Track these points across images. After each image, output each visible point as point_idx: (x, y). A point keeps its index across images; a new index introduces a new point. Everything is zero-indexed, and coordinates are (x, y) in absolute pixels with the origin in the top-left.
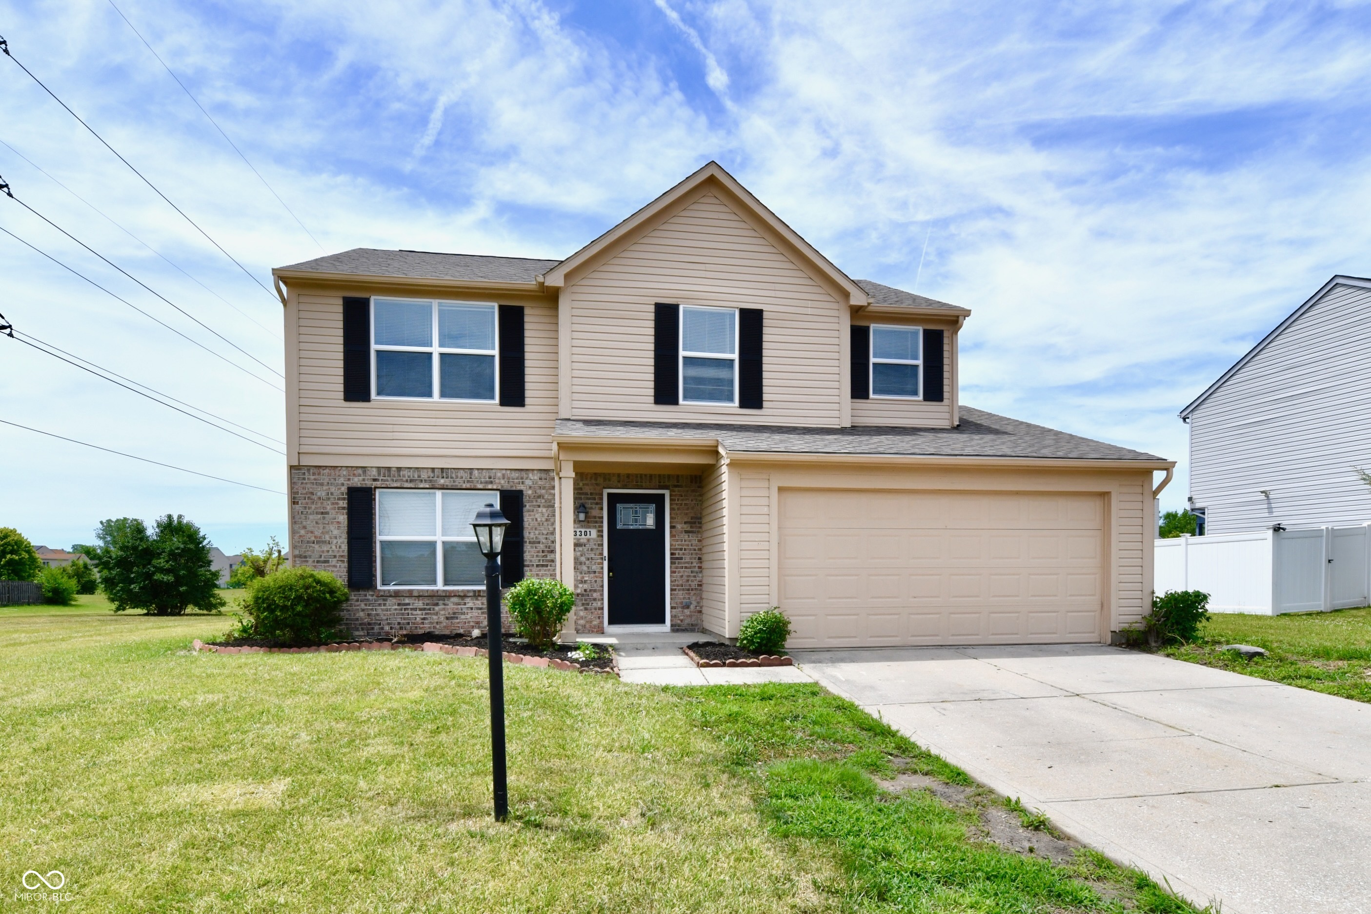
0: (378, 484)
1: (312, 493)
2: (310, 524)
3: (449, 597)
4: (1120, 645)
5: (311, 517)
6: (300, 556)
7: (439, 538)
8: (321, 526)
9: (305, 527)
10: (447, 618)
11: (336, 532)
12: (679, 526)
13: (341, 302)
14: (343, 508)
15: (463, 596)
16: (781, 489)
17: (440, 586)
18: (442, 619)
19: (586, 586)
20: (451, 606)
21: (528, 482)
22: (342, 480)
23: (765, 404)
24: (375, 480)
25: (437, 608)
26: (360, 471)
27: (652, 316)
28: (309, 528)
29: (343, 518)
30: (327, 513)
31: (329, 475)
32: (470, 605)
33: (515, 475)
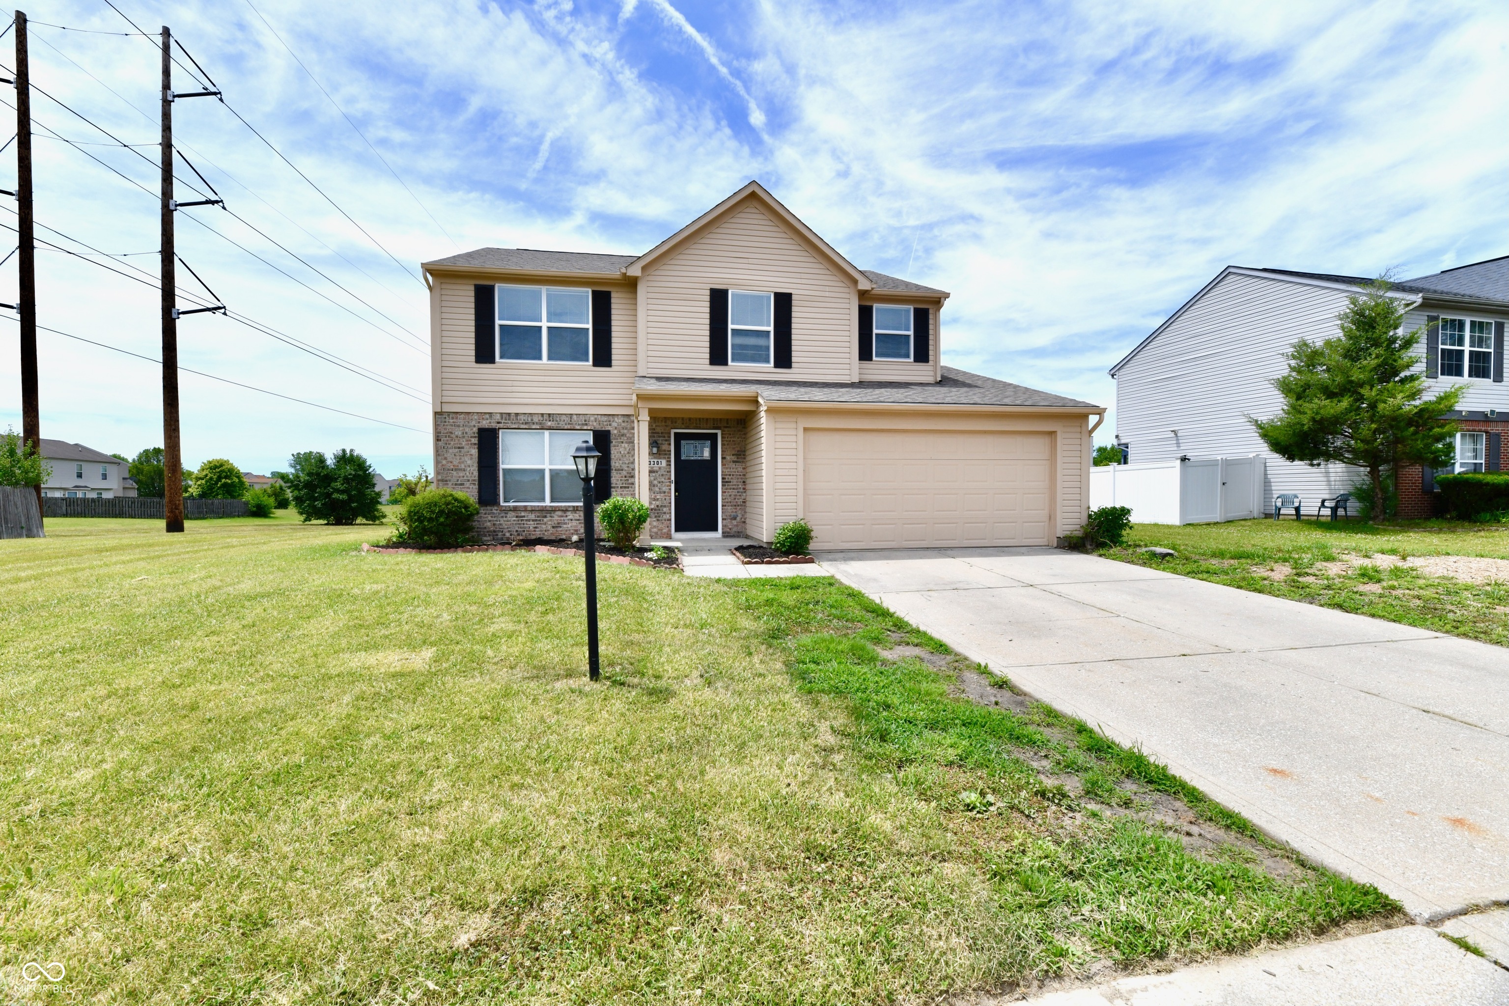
0: (501, 425)
1: (451, 433)
2: (449, 456)
3: (555, 511)
4: (1064, 548)
5: (451, 451)
6: (442, 480)
7: (547, 467)
8: (458, 457)
9: (446, 459)
10: (553, 527)
11: (469, 462)
12: (728, 458)
13: (473, 288)
14: (475, 444)
15: (565, 510)
16: (806, 430)
17: (548, 503)
18: (549, 527)
19: (658, 503)
20: (556, 518)
21: (615, 424)
22: (474, 423)
23: (793, 365)
24: (499, 423)
25: (545, 520)
26: (487, 416)
27: (708, 298)
28: (449, 459)
29: (475, 452)
30: (463, 448)
31: (464, 419)
32: (570, 517)
33: (605, 419)
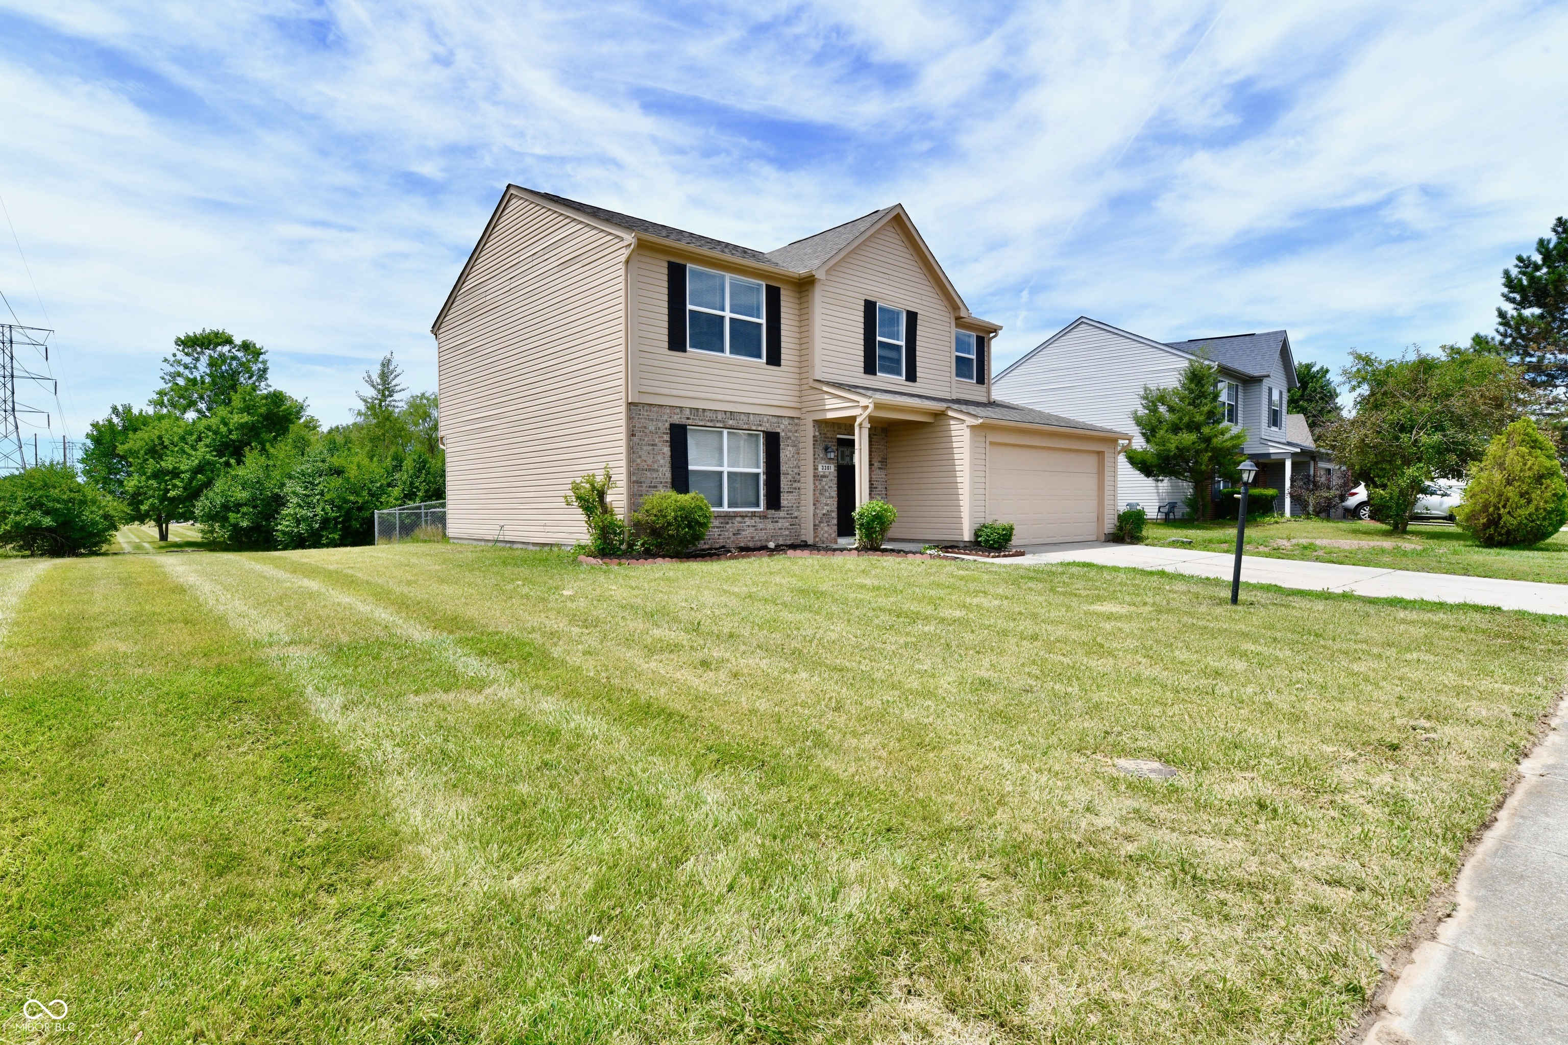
0: (690, 422)
1: (645, 427)
2: (643, 454)
3: (735, 517)
4: (1109, 541)
5: (645, 448)
6: (637, 482)
7: (726, 469)
8: (652, 456)
9: (640, 457)
10: (734, 534)
11: (662, 462)
12: (876, 464)
13: (666, 265)
14: (667, 441)
15: (743, 516)
16: (991, 443)
17: (726, 508)
18: (731, 534)
19: (828, 508)
20: (736, 524)
21: (782, 426)
22: (665, 418)
23: (918, 379)
24: (688, 418)
25: (728, 526)
26: (678, 410)
27: (862, 308)
28: (644, 458)
29: (667, 450)
30: (656, 445)
31: (658, 412)
32: (748, 523)
33: (775, 420)
